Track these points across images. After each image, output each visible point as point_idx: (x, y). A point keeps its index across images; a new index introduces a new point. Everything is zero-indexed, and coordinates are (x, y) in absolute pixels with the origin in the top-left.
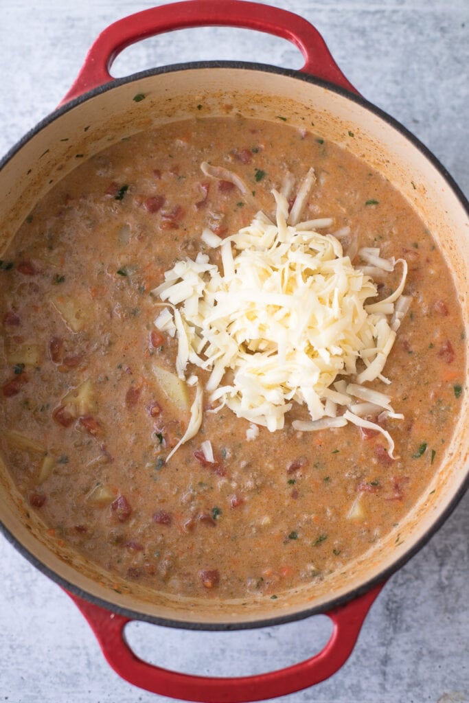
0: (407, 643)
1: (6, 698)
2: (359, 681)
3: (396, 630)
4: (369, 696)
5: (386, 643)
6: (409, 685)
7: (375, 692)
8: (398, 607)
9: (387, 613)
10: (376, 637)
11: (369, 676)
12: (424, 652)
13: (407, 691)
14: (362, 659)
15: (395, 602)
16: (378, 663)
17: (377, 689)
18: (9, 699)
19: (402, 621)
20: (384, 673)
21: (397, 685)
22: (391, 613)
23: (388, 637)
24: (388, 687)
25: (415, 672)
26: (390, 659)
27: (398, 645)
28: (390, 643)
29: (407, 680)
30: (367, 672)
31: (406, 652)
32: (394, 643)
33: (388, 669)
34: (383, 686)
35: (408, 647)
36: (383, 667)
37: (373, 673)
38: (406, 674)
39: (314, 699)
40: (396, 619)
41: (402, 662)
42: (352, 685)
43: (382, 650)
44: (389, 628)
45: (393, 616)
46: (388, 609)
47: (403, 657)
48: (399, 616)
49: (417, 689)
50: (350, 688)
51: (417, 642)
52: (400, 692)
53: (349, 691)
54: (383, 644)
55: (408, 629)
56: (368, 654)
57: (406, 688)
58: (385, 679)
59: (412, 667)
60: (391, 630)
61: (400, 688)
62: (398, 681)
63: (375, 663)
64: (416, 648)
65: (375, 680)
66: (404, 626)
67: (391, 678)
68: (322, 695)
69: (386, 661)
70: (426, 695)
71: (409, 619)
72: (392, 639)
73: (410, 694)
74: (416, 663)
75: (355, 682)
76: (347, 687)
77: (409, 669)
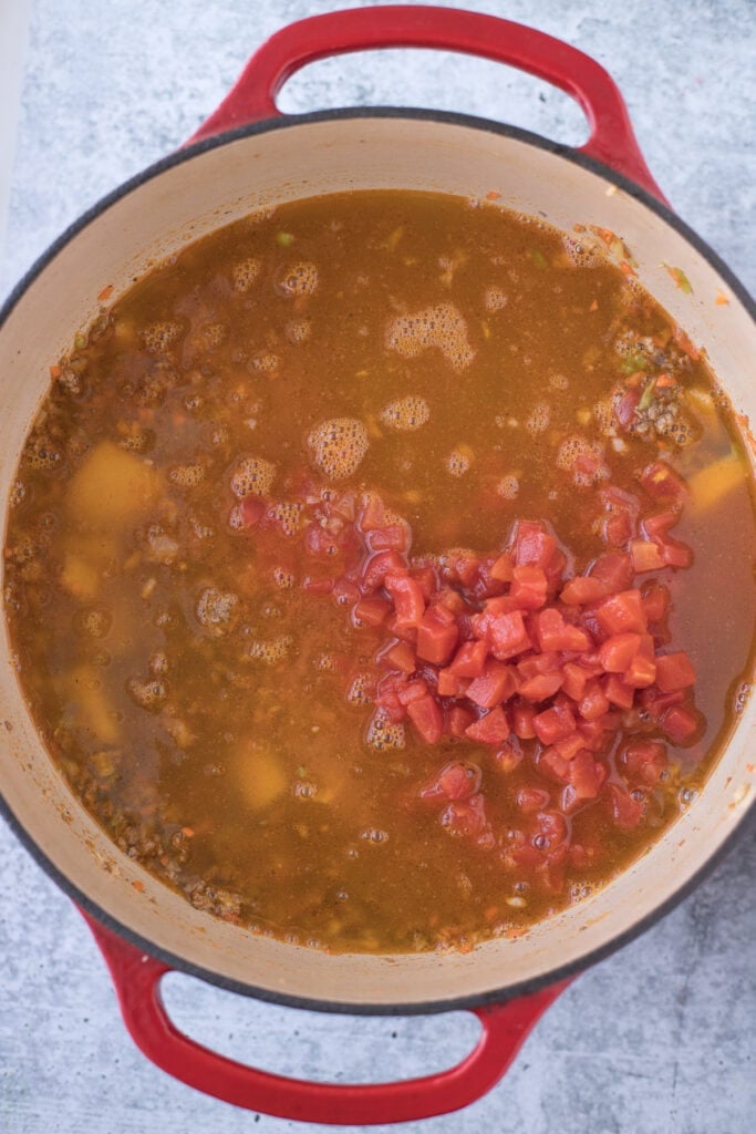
0: (719, 972)
1: (86, 1020)
2: (640, 1026)
3: (704, 949)
4: (655, 1049)
5: (687, 970)
6: (718, 1037)
7: (664, 1044)
8: (709, 915)
9: (693, 923)
10: (671, 959)
11: (656, 1018)
12: (746, 986)
13: (715, 1046)
14: (648, 991)
15: (706, 906)
16: (673, 999)
17: (668, 1039)
18: (91, 1022)
19: (713, 937)
20: (681, 1016)
21: (700, 1036)
22: (697, 923)
23: (691, 961)
24: (685, 1036)
25: (729, 1016)
26: (692, 995)
27: (706, 974)
28: (692, 970)
29: (715, 1029)
30: (654, 1013)
31: (716, 985)
32: (700, 970)
33: (687, 1010)
34: (676, 1036)
35: (720, 978)
36: (680, 1007)
37: (664, 1015)
38: (714, 1020)
39: (569, 1049)
40: (704, 933)
41: (710, 1000)
42: (630, 1031)
43: (680, 980)
44: (693, 946)
45: (700, 927)
46: (693, 917)
47: (709, 992)
48: (709, 929)
49: (730, 1045)
50: (626, 1035)
51: (735, 971)
52: (704, 1046)
53: (625, 1041)
54: (682, 971)
55: (722, 950)
56: (657, 984)
57: (712, 1040)
58: (681, 1026)
59: (724, 1009)
60: (696, 949)
61: (705, 1041)
62: (701, 1030)
63: (668, 1000)
64: (734, 980)
65: (666, 1026)
66: (717, 945)
67: (690, 1024)
68: (582, 1044)
69: (684, 996)
70: (742, 1055)
71: (724, 934)
72: (695, 963)
73: (719, 1051)
74: (731, 1004)
75: (634, 1027)
76: (620, 1033)
77: (719, 1012)
